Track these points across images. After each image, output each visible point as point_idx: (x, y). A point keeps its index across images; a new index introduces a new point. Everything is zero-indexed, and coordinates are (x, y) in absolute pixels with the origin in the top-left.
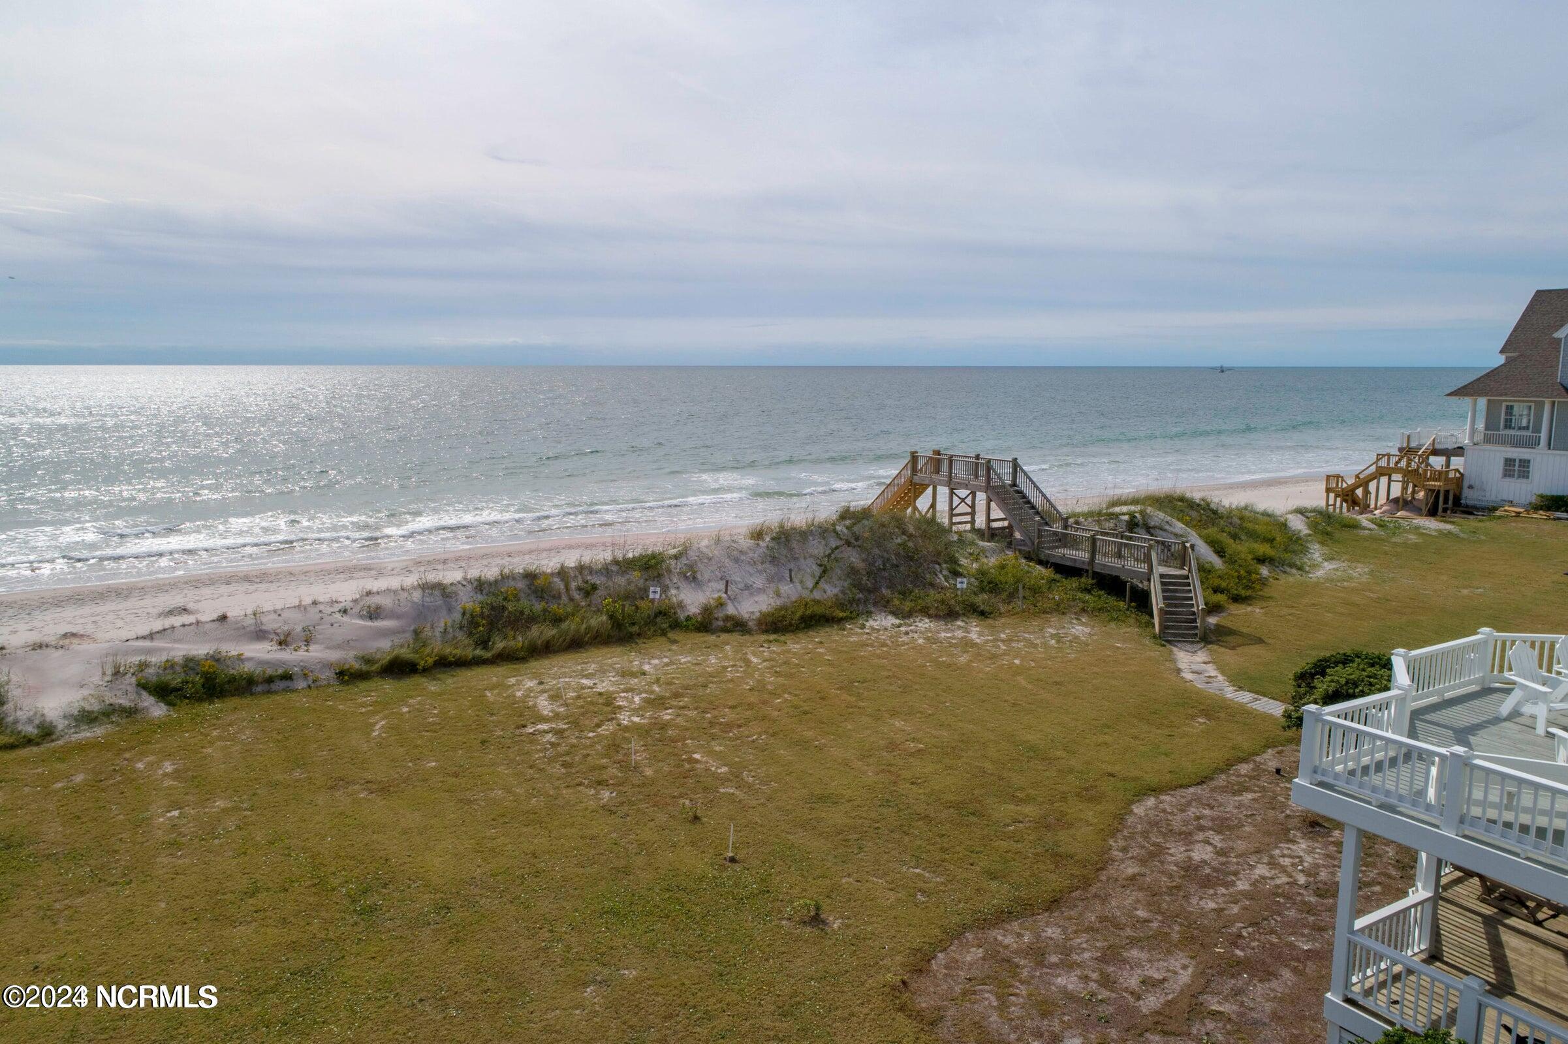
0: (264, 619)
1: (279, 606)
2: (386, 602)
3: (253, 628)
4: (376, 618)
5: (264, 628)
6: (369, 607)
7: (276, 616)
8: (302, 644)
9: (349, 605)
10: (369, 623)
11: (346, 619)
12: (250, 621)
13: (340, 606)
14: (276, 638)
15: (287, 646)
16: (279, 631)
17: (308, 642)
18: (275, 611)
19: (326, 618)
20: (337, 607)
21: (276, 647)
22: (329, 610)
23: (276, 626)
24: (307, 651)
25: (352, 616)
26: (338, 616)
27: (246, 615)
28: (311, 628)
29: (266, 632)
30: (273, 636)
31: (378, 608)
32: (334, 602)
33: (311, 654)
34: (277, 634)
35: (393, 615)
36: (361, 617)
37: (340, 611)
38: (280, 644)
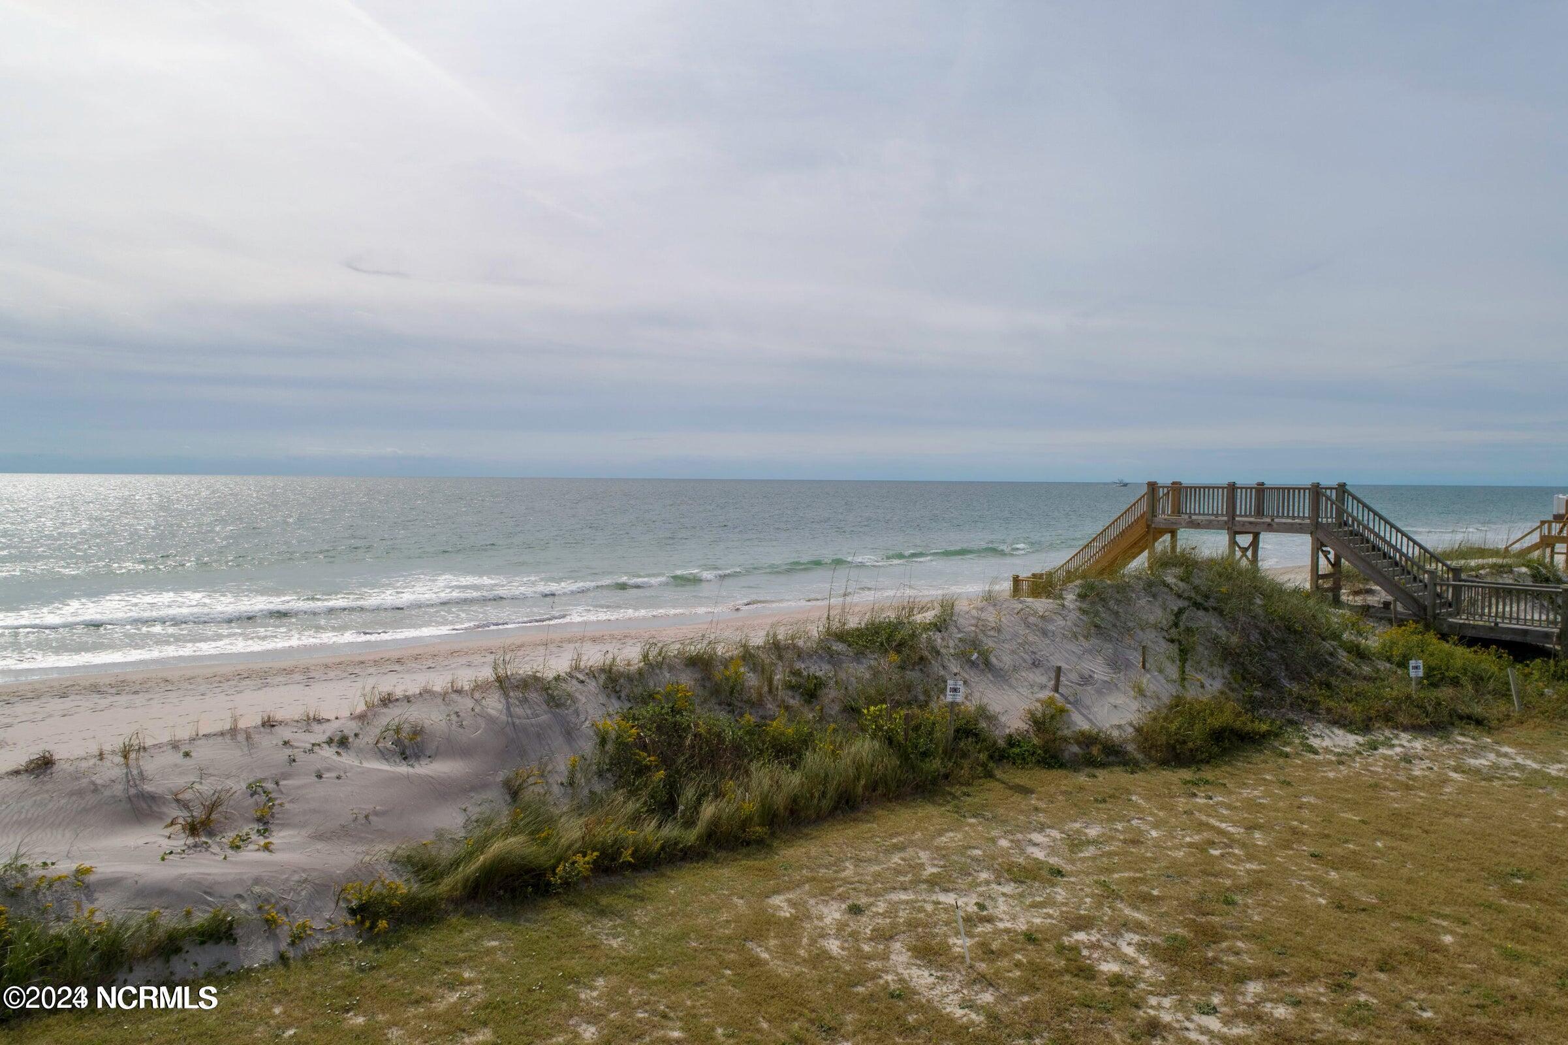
0: (150, 765)
1: (183, 734)
2: (432, 717)
3: (118, 789)
4: (417, 757)
5: (148, 788)
6: (398, 730)
7: (177, 758)
8: (250, 829)
9: (351, 727)
10: (403, 769)
11: (348, 760)
12: (112, 770)
13: (330, 729)
14: (182, 815)
15: (211, 834)
16: (187, 796)
17: (265, 822)
18: (175, 746)
19: (301, 757)
20: (320, 734)
21: (181, 841)
22: (303, 739)
23: (179, 782)
24: (267, 848)
25: (360, 752)
26: (328, 752)
27: (101, 756)
28: (270, 786)
29: (152, 798)
30: (174, 812)
31: (417, 732)
32: (312, 721)
33: (278, 857)
34: (185, 805)
35: (452, 749)
36: (384, 755)
37: (330, 741)
38: (193, 829)
